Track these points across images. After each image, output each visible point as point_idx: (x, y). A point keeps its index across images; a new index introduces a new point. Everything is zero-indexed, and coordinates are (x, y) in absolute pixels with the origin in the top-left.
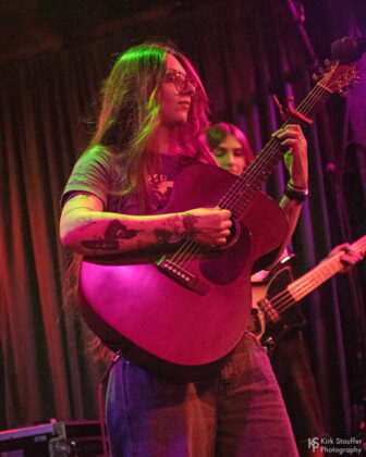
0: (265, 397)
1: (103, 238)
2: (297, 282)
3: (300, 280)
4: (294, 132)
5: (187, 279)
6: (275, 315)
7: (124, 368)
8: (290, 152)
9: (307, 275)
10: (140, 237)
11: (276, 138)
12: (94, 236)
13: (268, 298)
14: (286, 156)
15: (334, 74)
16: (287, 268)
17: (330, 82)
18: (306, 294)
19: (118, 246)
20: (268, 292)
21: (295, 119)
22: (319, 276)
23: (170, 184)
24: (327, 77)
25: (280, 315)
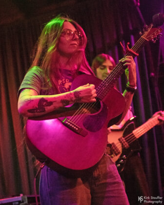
0: (114, 185)
1: (37, 107)
2: (137, 129)
3: (139, 128)
4: (130, 60)
5: (77, 129)
6: (127, 145)
7: (47, 171)
8: (128, 69)
9: (142, 126)
10: (55, 104)
11: (121, 62)
12: (33, 107)
13: (124, 137)
14: (126, 71)
15: (150, 32)
16: (133, 122)
17: (148, 36)
18: (141, 135)
19: (45, 110)
20: (124, 134)
21: (130, 54)
22: (148, 126)
23: (70, 84)
24: (146, 33)
25: (129, 145)
